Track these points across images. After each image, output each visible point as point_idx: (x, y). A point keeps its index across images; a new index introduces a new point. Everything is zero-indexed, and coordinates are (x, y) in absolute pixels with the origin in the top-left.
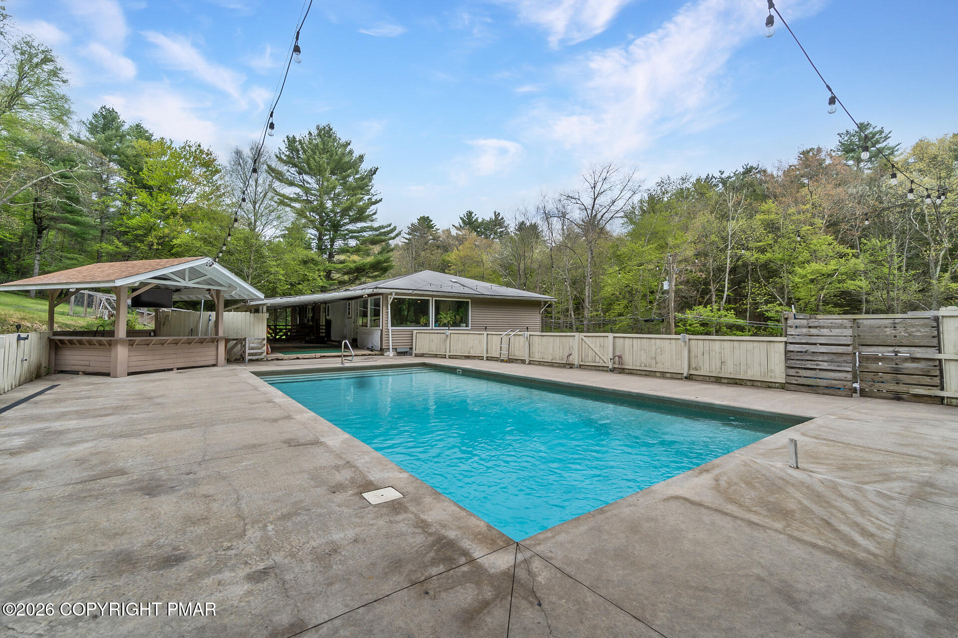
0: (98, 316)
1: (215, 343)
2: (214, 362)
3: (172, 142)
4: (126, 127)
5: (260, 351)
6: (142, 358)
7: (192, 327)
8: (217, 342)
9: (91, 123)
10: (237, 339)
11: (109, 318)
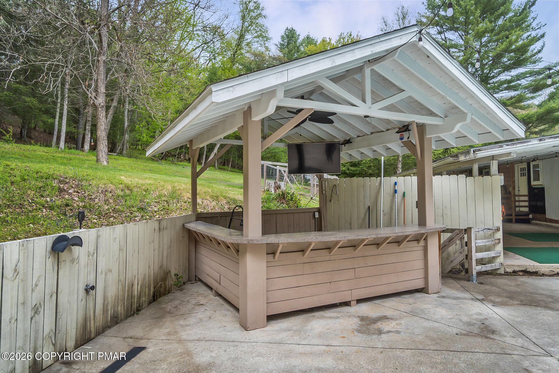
0: (266, 188)
1: (422, 243)
2: (420, 284)
3: (330, 40)
4: (301, 38)
5: (492, 254)
6: (292, 281)
7: (369, 204)
8: (426, 239)
9: (281, 44)
10: (452, 231)
11: (275, 192)
